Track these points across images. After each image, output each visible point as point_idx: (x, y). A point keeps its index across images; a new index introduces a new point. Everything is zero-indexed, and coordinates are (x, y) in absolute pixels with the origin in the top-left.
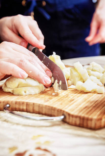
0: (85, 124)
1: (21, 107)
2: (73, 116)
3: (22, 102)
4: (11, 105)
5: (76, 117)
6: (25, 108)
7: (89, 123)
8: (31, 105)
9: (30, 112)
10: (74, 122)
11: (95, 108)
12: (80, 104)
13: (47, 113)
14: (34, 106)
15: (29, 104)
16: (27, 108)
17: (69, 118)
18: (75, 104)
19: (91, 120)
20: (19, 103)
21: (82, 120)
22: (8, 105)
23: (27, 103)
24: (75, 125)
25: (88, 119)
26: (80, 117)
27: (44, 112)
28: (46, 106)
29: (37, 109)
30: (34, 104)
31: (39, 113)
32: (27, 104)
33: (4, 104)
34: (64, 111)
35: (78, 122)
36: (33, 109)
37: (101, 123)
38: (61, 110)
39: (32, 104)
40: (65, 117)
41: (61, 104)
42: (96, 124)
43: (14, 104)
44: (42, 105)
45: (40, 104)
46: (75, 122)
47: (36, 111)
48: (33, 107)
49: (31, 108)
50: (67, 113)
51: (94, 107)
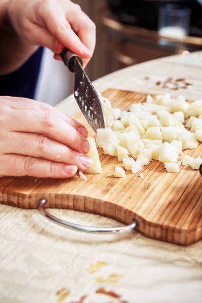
0: (170, 238)
1: (65, 203)
2: (150, 224)
3: (66, 195)
4: (48, 200)
5: (156, 226)
6: (71, 204)
7: (176, 235)
8: (81, 200)
9: (79, 210)
10: (151, 234)
11: (185, 205)
12: (160, 197)
13: (108, 213)
14: (86, 201)
15: (77, 198)
16: (75, 204)
17: (144, 227)
18: (152, 195)
19: (180, 231)
20: (62, 197)
21: (164, 232)
22: (43, 201)
23: (74, 196)
24: (154, 238)
25: (174, 230)
26: (161, 227)
27: (102, 212)
28: (106, 202)
29: (90, 206)
30: (86, 199)
31: (94, 212)
32: (75, 198)
33: (38, 198)
34: (135, 214)
35: (158, 233)
36: (85, 207)
37: (195, 235)
38: (131, 212)
39: (83, 198)
40: (137, 225)
41: (130, 198)
42: (186, 238)
43: (54, 198)
44: (100, 201)
45: (95, 199)
46: (155, 233)
47: (90, 210)
48: (85, 204)
49: (81, 205)
50: (140, 217)
51: (183, 202)
